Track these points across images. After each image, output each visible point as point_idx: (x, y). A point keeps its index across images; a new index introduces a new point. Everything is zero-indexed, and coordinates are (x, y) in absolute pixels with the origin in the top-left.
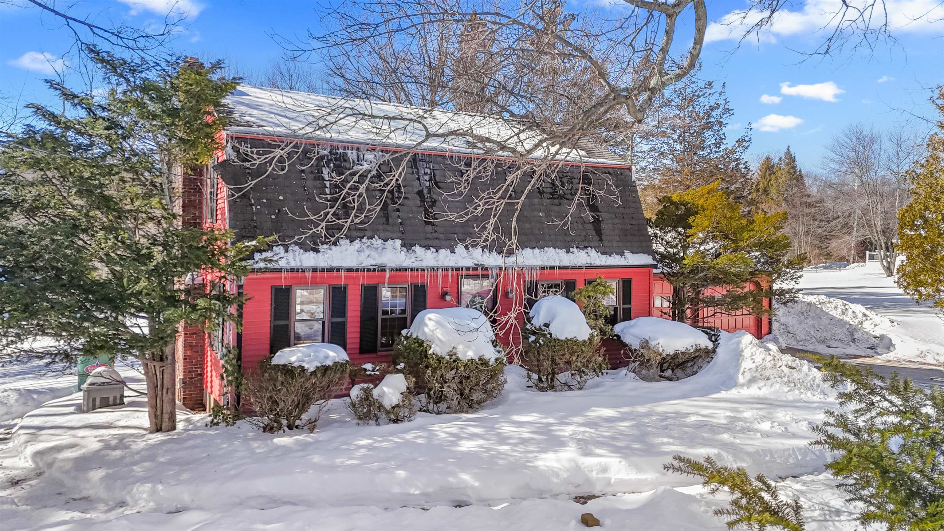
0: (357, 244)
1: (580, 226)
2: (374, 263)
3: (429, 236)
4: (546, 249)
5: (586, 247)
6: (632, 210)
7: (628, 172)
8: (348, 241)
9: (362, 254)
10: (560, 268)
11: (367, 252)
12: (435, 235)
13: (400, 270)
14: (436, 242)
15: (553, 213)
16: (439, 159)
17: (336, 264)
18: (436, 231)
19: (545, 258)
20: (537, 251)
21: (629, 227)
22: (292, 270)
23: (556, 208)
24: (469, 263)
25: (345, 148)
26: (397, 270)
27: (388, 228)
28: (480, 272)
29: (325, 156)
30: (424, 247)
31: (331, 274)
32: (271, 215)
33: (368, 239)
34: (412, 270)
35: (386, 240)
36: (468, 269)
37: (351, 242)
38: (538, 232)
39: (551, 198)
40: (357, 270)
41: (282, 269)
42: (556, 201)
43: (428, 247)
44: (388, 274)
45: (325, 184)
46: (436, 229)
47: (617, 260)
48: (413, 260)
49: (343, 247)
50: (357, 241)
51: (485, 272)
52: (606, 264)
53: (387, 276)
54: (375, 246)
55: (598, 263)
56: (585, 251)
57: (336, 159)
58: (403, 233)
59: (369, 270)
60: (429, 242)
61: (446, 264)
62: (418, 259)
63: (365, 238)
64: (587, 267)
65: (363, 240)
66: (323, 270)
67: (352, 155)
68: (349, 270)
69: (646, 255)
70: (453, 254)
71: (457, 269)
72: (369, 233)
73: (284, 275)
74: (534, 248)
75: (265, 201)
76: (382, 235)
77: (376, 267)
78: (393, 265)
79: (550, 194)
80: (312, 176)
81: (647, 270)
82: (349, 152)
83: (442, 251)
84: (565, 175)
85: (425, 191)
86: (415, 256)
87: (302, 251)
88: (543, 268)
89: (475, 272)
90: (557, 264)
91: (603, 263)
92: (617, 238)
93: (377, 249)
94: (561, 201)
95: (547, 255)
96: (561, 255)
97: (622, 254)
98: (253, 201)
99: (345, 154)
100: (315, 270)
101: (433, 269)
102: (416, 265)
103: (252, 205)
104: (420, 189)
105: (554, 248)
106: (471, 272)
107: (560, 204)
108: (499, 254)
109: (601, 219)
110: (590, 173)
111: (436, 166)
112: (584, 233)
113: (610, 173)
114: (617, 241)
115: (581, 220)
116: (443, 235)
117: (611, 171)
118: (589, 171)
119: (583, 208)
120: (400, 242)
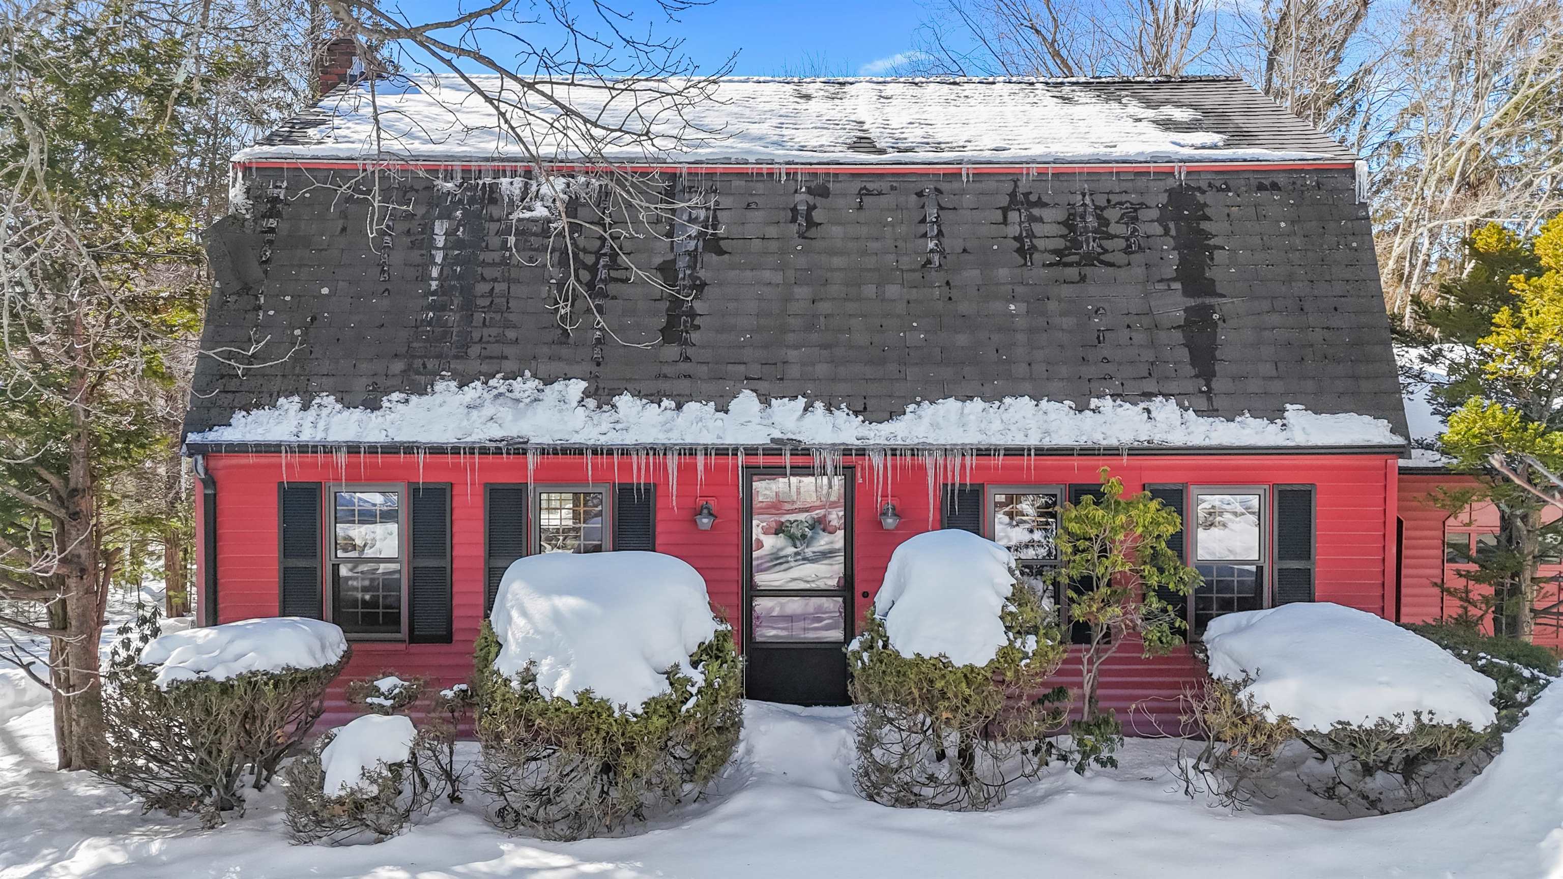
0: (474, 391)
1: (1139, 337)
2: (498, 433)
3: (666, 370)
4: (1007, 400)
5: (1148, 396)
6: (1339, 288)
7: (1344, 179)
8: (453, 384)
9: (475, 413)
10: (1041, 452)
11: (489, 410)
12: (684, 367)
13: (565, 451)
14: (684, 386)
15: (1052, 306)
16: (737, 183)
17: (404, 436)
18: (687, 359)
19: (997, 425)
20: (978, 404)
21: (1317, 336)
22: (303, 448)
23: (1067, 291)
24: (758, 436)
25: (498, 173)
26: (555, 453)
27: (565, 351)
28: (787, 460)
29: (449, 193)
30: (646, 396)
31: (392, 459)
32: (294, 329)
33: (504, 378)
34: (595, 452)
35: (549, 381)
36: (751, 451)
37: (460, 387)
38: (993, 356)
39: (1058, 264)
40: (456, 450)
41: (280, 446)
42: (1072, 273)
43: (655, 398)
44: (532, 460)
45: (433, 257)
46: (690, 351)
47: (1247, 431)
48: (605, 427)
49: (438, 398)
50: (477, 384)
51: (800, 461)
52: (1207, 443)
53: (531, 466)
54: (516, 395)
55: (1177, 439)
56: (1142, 405)
57: (472, 201)
58: (598, 364)
59: (484, 451)
60: (665, 386)
61: (689, 439)
62: (618, 426)
63: (499, 376)
64: (1134, 452)
65: (492, 382)
66: (372, 449)
67: (510, 186)
68: (437, 450)
69: (1367, 418)
70: (721, 415)
71: (722, 452)
72: (509, 365)
73: (284, 459)
74: (971, 398)
75: (288, 298)
76: (543, 369)
77: (501, 445)
78: (546, 440)
79: (1056, 252)
80: (407, 240)
81: (1376, 461)
82: (504, 181)
83: (692, 407)
84: (1115, 199)
85: (682, 263)
86: (615, 417)
87: (339, 406)
88: (983, 452)
89: (773, 460)
90: (1033, 441)
91: (1197, 440)
92: (1267, 369)
93: (518, 401)
94: (1088, 270)
95: (1005, 416)
96: (1052, 416)
97: (1275, 414)
98: (262, 301)
99: (494, 188)
100: (353, 449)
101: (652, 450)
102: (614, 439)
103: (260, 308)
104: (670, 257)
105: (1037, 399)
106: (761, 460)
107: (1083, 279)
108: (856, 413)
109: (1216, 317)
110: (1203, 192)
111: (726, 202)
112: (1149, 355)
113: (1275, 187)
114: (1264, 378)
115: (1146, 321)
116: (705, 368)
117: (1281, 180)
118: (1204, 185)
119: (1161, 286)
120: (583, 385)
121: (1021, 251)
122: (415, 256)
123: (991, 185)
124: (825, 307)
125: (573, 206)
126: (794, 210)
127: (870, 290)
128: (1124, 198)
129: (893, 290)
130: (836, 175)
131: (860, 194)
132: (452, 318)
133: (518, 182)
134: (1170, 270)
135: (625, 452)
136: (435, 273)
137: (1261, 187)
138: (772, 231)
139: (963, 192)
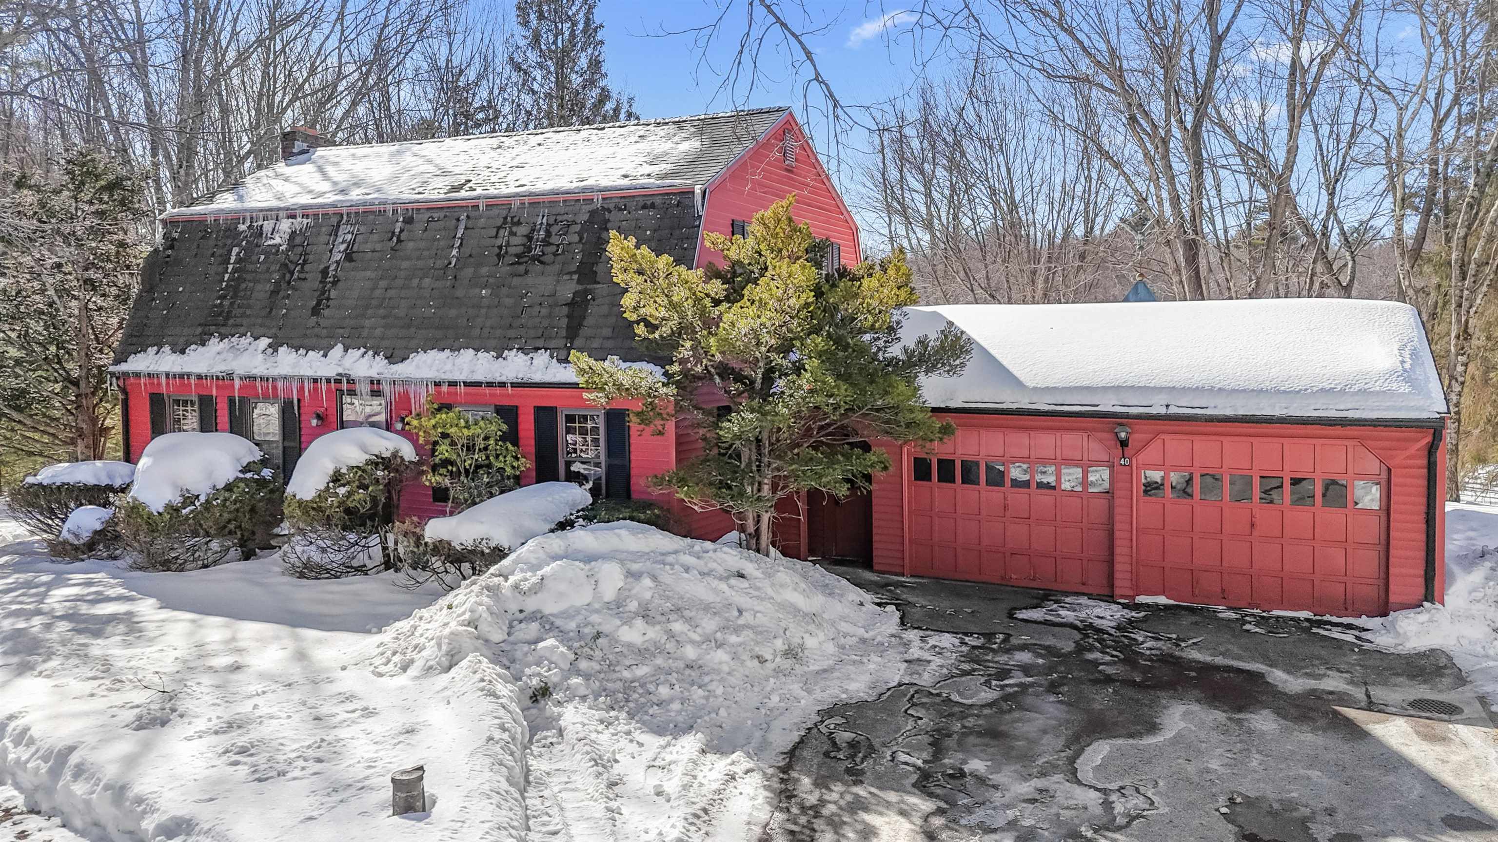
0: (224, 344)
1: (544, 311)
3: (307, 332)
5: (536, 349)
8: (217, 340)
9: (221, 357)
11: (227, 355)
12: (316, 330)
13: (249, 379)
14: (312, 341)
15: (505, 291)
16: (369, 217)
18: (319, 325)
19: (451, 367)
22: (149, 375)
23: (515, 281)
24: (335, 372)
25: (265, 218)
26: (246, 379)
27: (267, 321)
29: (242, 231)
30: (293, 347)
31: (182, 381)
32: (164, 310)
33: (238, 337)
34: (261, 379)
35: (255, 339)
36: (328, 380)
37: (219, 342)
38: (465, 323)
39: (516, 263)
40: (206, 377)
42: (521, 269)
43: (297, 348)
45: (228, 269)
46: (321, 321)
48: (270, 365)
49: (209, 348)
50: (227, 340)
51: (352, 387)
53: (237, 387)
54: (240, 346)
56: (531, 355)
57: (251, 235)
58: (278, 329)
60: (303, 341)
61: (305, 373)
62: (276, 365)
63: (236, 335)
64: (513, 385)
65: (232, 339)
70: (324, 358)
71: (315, 380)
74: (445, 349)
75: (166, 294)
76: (255, 331)
78: (242, 372)
79: (517, 255)
80: (220, 260)
82: (266, 223)
83: (312, 354)
84: (560, 218)
85: (332, 268)
86: (277, 359)
87: (170, 352)
88: (437, 383)
90: (465, 377)
93: (240, 350)
94: (530, 267)
95: (458, 361)
96: (482, 361)
98: (156, 295)
99: (261, 227)
100: (168, 375)
102: (272, 372)
103: (154, 299)
104: (328, 264)
105: (478, 349)
107: (526, 273)
108: (386, 358)
109: (589, 297)
110: (610, 211)
111: (362, 229)
112: (546, 323)
113: (653, 206)
114: (604, 338)
115: (551, 300)
116: (325, 331)
117: (658, 201)
118: (611, 206)
119: (568, 277)
120: (271, 340)
121: (499, 256)
122: (220, 269)
123: (495, 211)
124: (391, 293)
125: (293, 235)
126: (393, 233)
127: (415, 282)
128: (565, 217)
129: (427, 281)
130: (419, 209)
131: (428, 222)
132: (226, 303)
133: (272, 222)
134: (573, 268)
135: (274, 379)
136: (227, 276)
137: (644, 207)
138: (378, 247)
139: (481, 217)
